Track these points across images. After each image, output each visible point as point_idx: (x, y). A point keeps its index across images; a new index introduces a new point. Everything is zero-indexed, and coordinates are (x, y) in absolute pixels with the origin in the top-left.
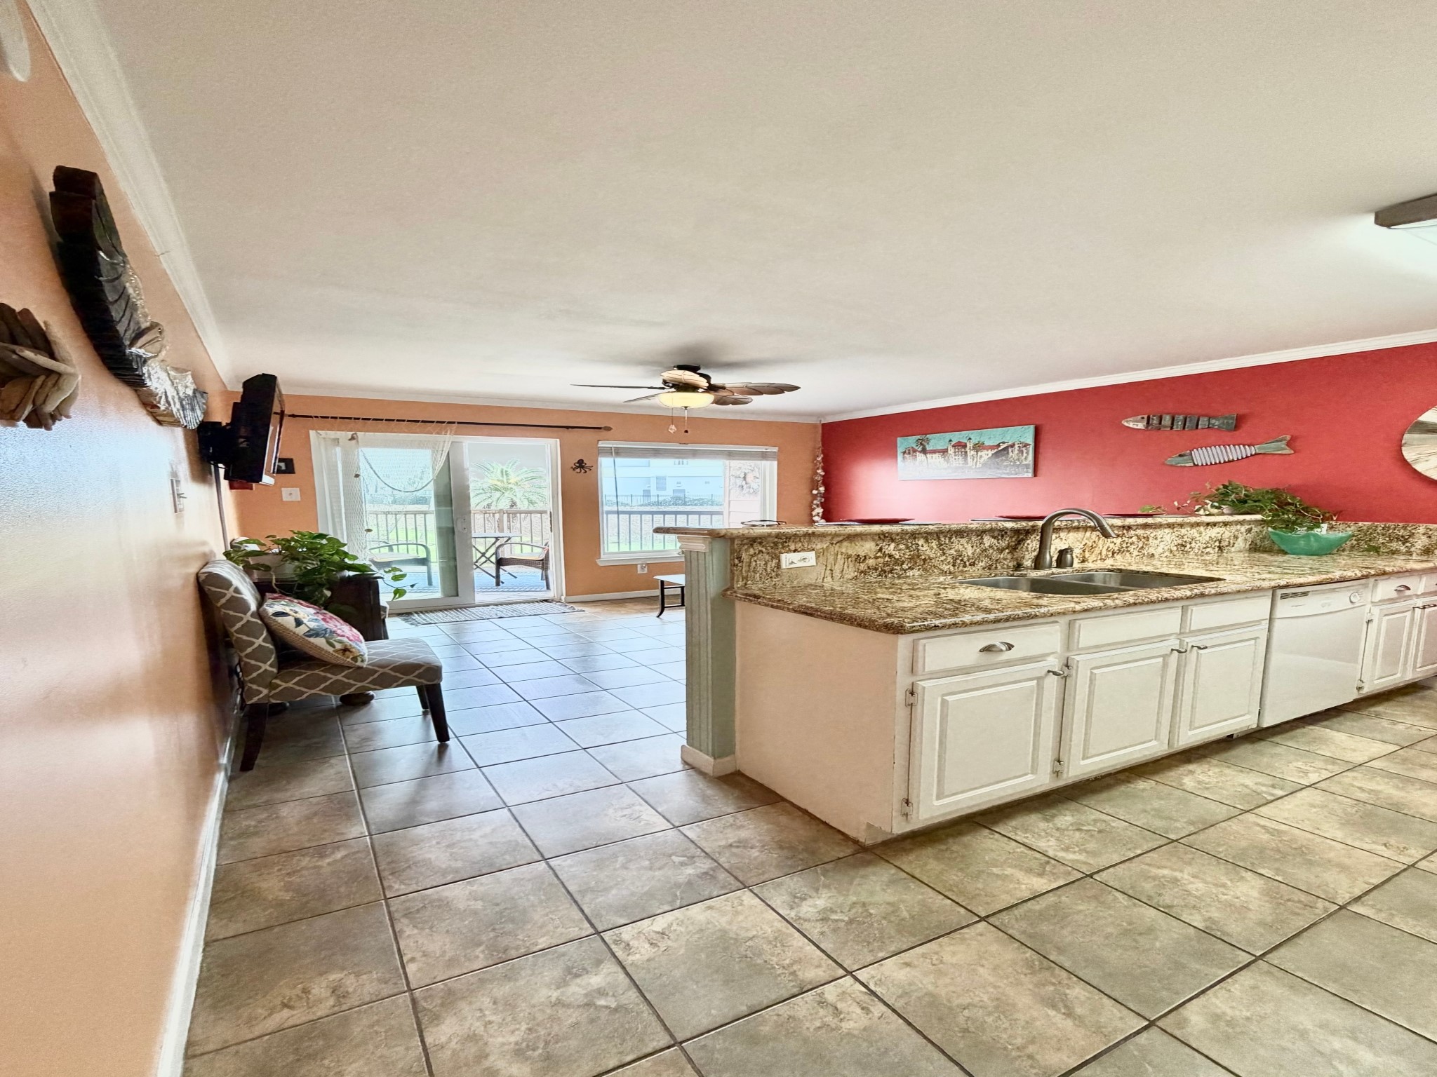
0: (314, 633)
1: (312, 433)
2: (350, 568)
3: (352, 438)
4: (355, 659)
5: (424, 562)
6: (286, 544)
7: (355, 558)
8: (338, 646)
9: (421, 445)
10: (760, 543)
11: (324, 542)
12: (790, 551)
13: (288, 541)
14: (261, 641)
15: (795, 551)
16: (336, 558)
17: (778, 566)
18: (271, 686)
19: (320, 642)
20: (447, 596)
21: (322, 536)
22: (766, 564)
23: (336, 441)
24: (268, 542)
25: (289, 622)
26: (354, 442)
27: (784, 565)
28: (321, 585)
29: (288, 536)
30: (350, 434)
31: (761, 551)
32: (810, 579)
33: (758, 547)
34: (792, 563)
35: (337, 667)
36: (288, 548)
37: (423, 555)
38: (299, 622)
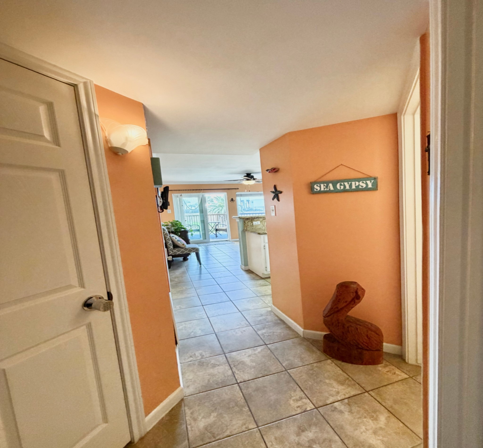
0: (178, 241)
1: (173, 195)
2: (183, 228)
3: (181, 195)
4: (185, 246)
5: (198, 230)
6: (172, 223)
7: (184, 226)
8: (182, 244)
9: (195, 196)
10: (249, 219)
11: (178, 222)
12: (255, 221)
13: (172, 222)
14: (170, 242)
15: (256, 221)
16: (180, 226)
17: (253, 224)
18: (173, 251)
19: (179, 242)
20: (204, 239)
21: (177, 221)
22: (250, 224)
23: (177, 196)
24: (168, 222)
25: (174, 238)
26: (181, 197)
27: (254, 224)
28: (178, 232)
29: (172, 221)
30: (180, 194)
31: (249, 221)
32: (259, 227)
33: (248, 220)
34: (255, 224)
35: (182, 248)
36: (172, 224)
37: (198, 228)
38: (176, 238)
